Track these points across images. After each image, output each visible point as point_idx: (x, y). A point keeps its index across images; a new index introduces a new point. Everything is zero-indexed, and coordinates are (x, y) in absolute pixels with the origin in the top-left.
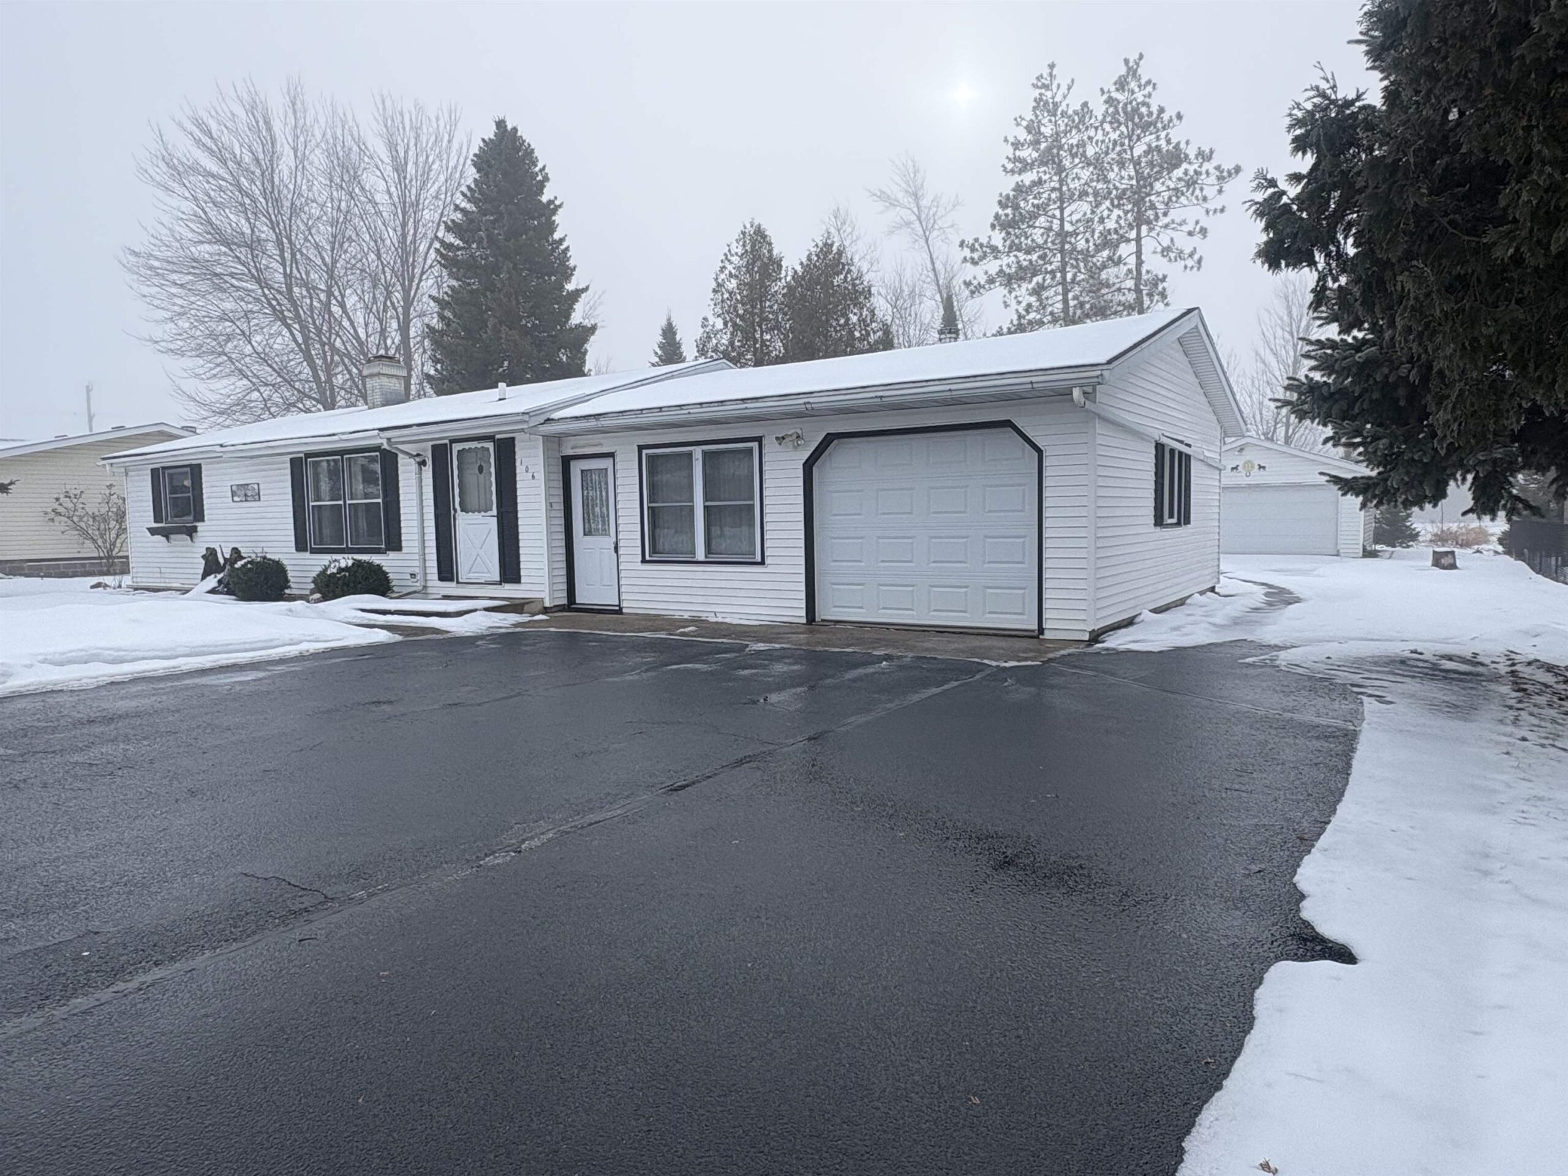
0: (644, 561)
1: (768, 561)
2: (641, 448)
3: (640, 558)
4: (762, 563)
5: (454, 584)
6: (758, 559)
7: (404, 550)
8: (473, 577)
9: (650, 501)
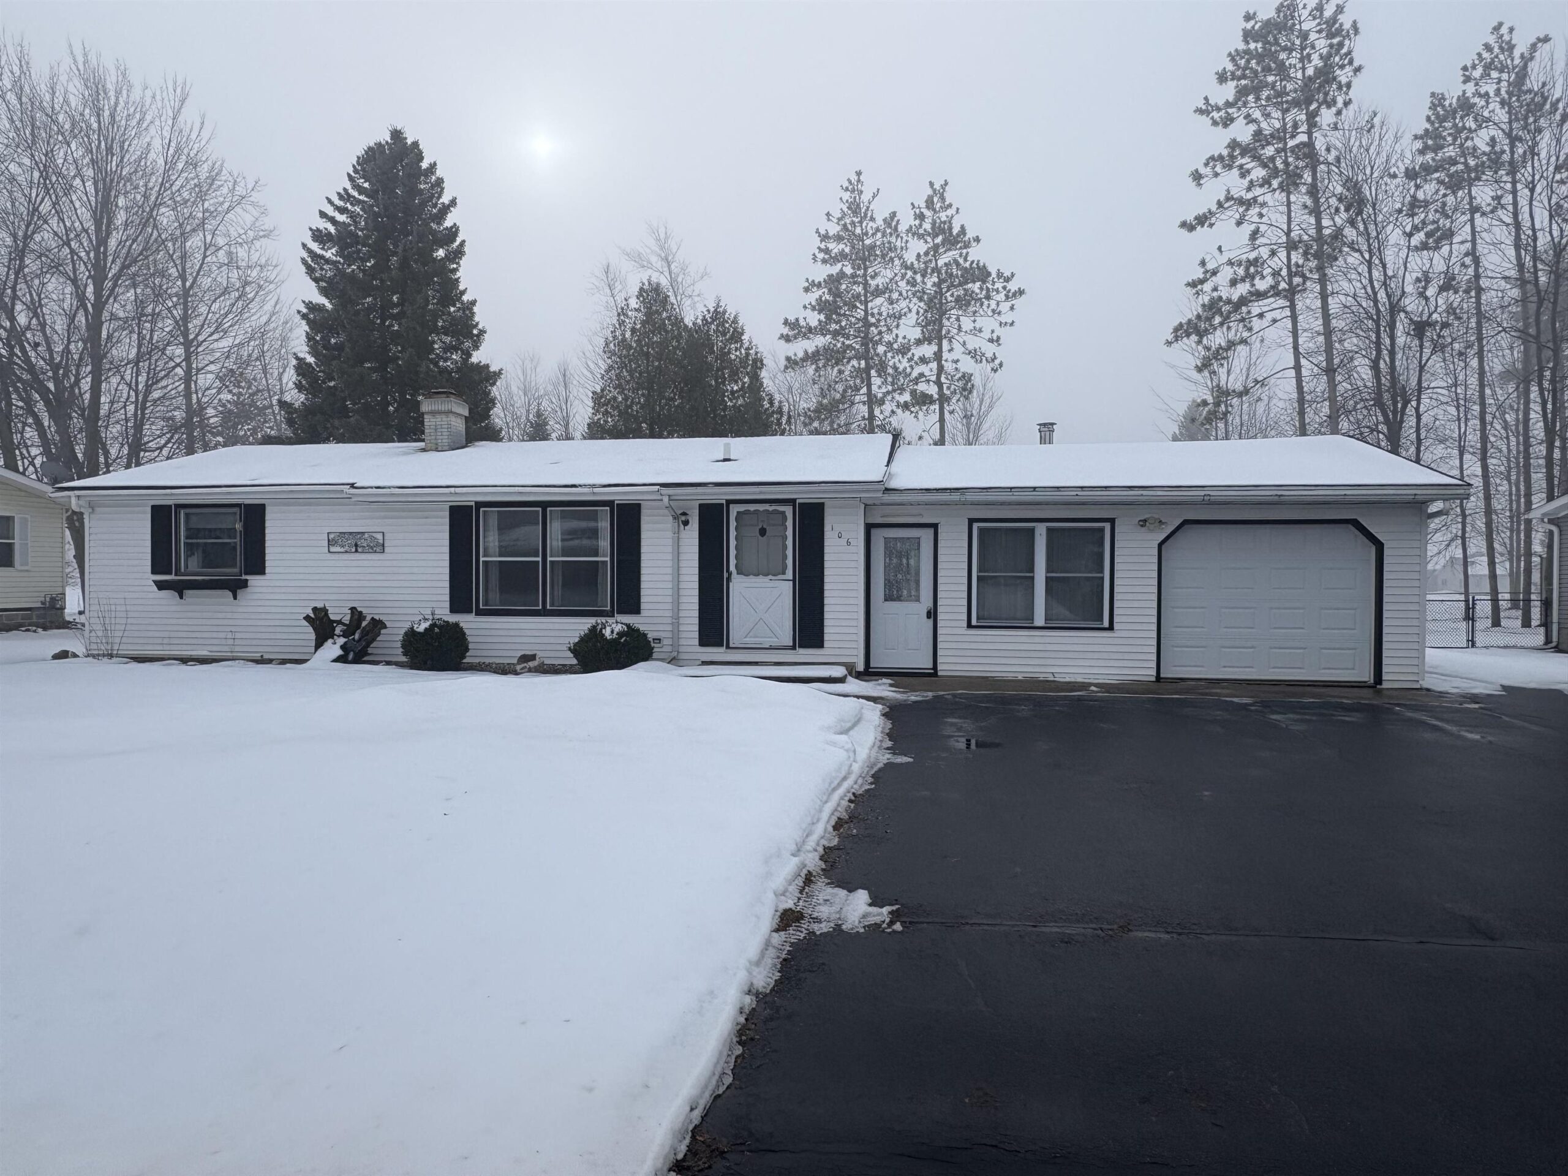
0: (970, 626)
1: (1116, 626)
2: (971, 521)
3: (965, 624)
4: (1111, 628)
5: (723, 649)
6: (1106, 624)
7: (643, 613)
8: (750, 641)
9: (980, 570)
